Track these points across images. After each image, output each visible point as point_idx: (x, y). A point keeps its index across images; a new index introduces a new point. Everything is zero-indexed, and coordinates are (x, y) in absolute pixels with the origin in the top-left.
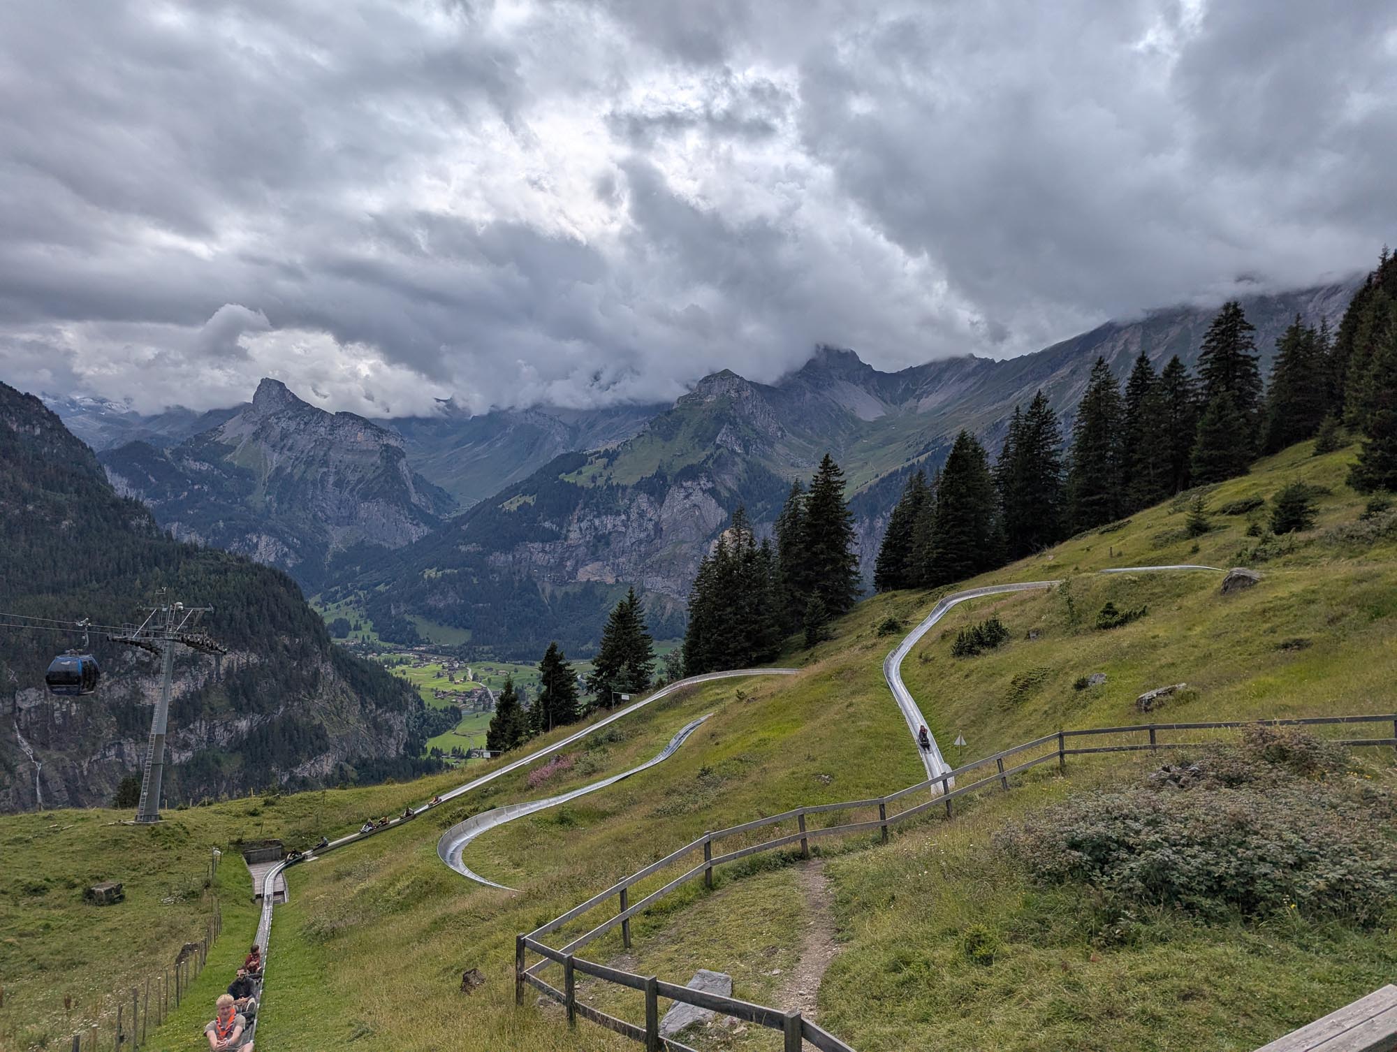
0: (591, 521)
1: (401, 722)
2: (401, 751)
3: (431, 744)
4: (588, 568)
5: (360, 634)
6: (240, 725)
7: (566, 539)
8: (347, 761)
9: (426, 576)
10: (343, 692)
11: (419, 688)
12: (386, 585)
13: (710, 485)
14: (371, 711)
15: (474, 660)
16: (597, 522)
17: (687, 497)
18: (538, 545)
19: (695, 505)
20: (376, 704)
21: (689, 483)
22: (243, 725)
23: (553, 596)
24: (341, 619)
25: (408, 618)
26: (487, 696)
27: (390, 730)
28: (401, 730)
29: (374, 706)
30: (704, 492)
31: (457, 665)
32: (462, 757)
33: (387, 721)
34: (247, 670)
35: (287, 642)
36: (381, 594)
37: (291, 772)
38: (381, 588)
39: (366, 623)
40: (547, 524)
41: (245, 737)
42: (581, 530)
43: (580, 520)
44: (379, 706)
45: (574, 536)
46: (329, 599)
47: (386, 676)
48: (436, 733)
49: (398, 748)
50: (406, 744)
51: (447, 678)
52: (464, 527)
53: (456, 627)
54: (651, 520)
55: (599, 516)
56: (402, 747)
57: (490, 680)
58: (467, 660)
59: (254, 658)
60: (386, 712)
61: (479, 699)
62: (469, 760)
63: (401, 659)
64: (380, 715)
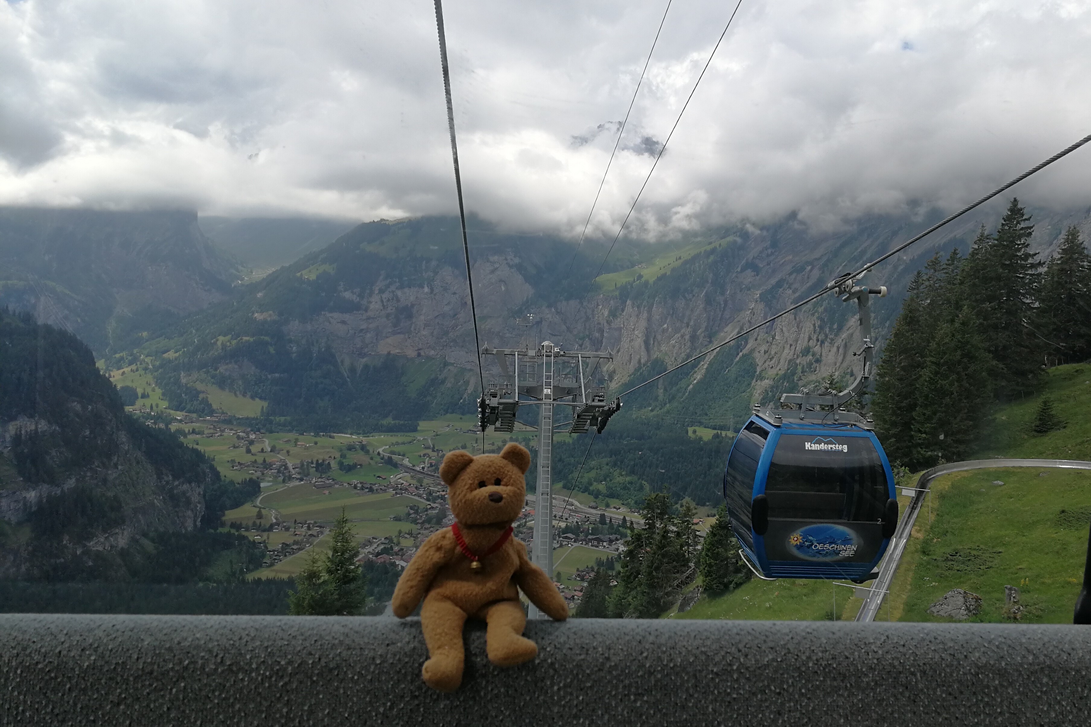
0: (393, 292)
1: (199, 494)
2: (199, 524)
3: (231, 515)
4: (389, 340)
5: (148, 402)
7: (366, 310)
8: (145, 535)
9: (219, 343)
10: (138, 463)
11: (214, 460)
13: (517, 260)
14: (167, 483)
15: (271, 432)
16: (399, 293)
17: (493, 272)
18: (336, 315)
20: (173, 475)
21: (496, 258)
22: (32, 495)
23: (353, 370)
24: (128, 387)
25: (199, 386)
26: (286, 468)
27: (188, 502)
28: (199, 503)
29: (171, 478)
30: (511, 267)
31: (252, 437)
32: (264, 531)
33: (184, 493)
34: (34, 437)
36: (170, 361)
37: (85, 546)
38: (171, 355)
39: (153, 390)
40: (347, 295)
42: (382, 301)
44: (176, 477)
45: (375, 304)
46: (119, 364)
47: (181, 445)
48: (237, 504)
49: (195, 521)
50: (203, 517)
51: (244, 449)
53: (252, 398)
54: (455, 293)
56: (199, 520)
57: (288, 452)
58: (262, 431)
59: (43, 425)
60: (183, 483)
61: (279, 471)
62: (271, 533)
63: (194, 430)
64: (177, 486)
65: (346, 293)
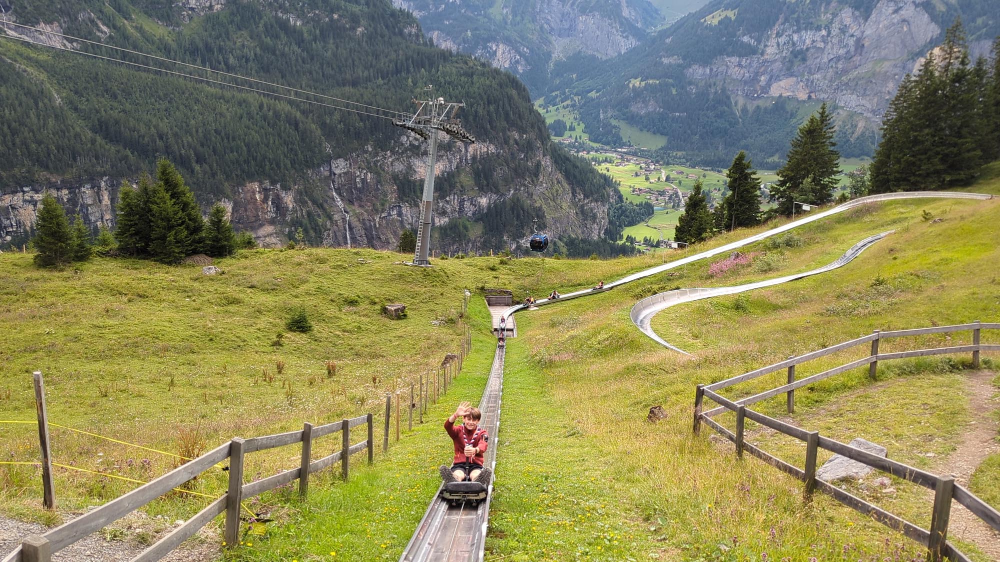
0: (789, 36)
1: (603, 211)
2: (603, 236)
3: (627, 232)
4: (782, 83)
5: (574, 134)
6: (481, 201)
7: (762, 54)
8: (560, 239)
9: (631, 85)
10: (558, 182)
11: (619, 184)
12: (597, 92)
14: (579, 200)
15: (668, 164)
16: (796, 37)
17: (896, 11)
18: (735, 59)
19: (904, 21)
20: (584, 195)
22: (484, 201)
23: (744, 110)
24: (559, 120)
25: (614, 122)
26: (677, 196)
27: (594, 217)
28: (603, 218)
29: (582, 196)
30: (917, 5)
31: (652, 167)
32: (652, 246)
33: (592, 209)
34: (486, 159)
35: (517, 136)
36: (593, 100)
37: (518, 242)
38: (593, 94)
39: (579, 125)
40: (746, 39)
41: (485, 211)
42: (778, 45)
43: (778, 35)
44: (586, 196)
45: (771, 50)
46: (551, 102)
47: (593, 171)
48: (631, 224)
49: (599, 233)
50: (606, 230)
51: (644, 177)
52: (668, 41)
53: (654, 133)
54: (852, 36)
55: (798, 31)
56: (603, 232)
57: (680, 182)
58: (661, 163)
59: (492, 149)
60: (592, 202)
61: (670, 198)
62: (657, 249)
63: (606, 158)
64: (587, 204)
65: (745, 37)
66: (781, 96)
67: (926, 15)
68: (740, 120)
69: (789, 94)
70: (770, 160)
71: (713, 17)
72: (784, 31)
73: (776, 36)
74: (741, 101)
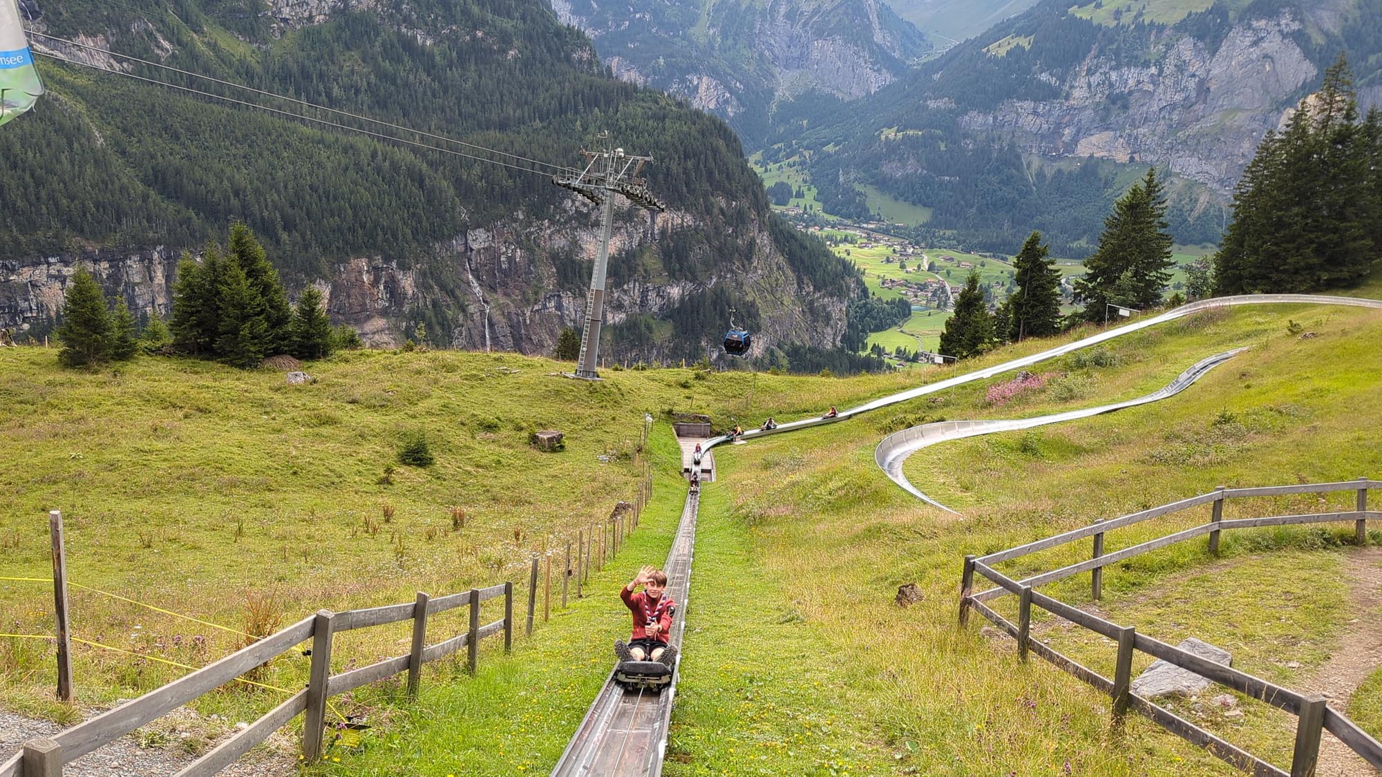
0: (1105, 73)
1: (841, 310)
2: (839, 344)
3: (873, 339)
4: (1094, 139)
5: (802, 202)
6: (672, 292)
7: (1067, 98)
8: (779, 346)
9: (883, 137)
10: (779, 268)
11: (863, 273)
12: (836, 145)
13: (1295, 26)
14: (808, 294)
15: (932, 247)
16: (1114, 76)
17: (1255, 44)
18: (1028, 105)
19: (1266, 56)
20: (815, 286)
21: (1263, 23)
22: (675, 292)
23: (1040, 175)
24: (782, 183)
25: (858, 187)
26: (944, 291)
27: (828, 318)
28: (840, 320)
29: (812, 288)
30: (1284, 36)
31: (910, 251)
32: (908, 360)
33: (824, 307)
34: (681, 232)
35: (723, 204)
36: (829, 155)
38: (830, 148)
39: (809, 190)
40: (1044, 77)
41: (677, 305)
42: (1089, 86)
43: (1090, 72)
44: (817, 289)
45: (1079, 93)
46: (772, 157)
47: (827, 254)
48: (880, 328)
49: (834, 340)
50: (844, 336)
51: (898, 265)
52: (936, 77)
53: (914, 204)
54: (1193, 76)
55: (1117, 68)
56: (839, 339)
57: (948, 273)
58: (923, 245)
59: (689, 219)
60: (824, 296)
61: (934, 294)
62: (914, 364)
63: (846, 237)
64: (818, 299)
65: (1043, 75)
66: (1091, 156)
67: (1298, 50)
68: (1034, 188)
69: (1102, 154)
70: (1075, 245)
71: (999, 46)
72: (1098, 67)
73: (1087, 75)
74: (1036, 163)
